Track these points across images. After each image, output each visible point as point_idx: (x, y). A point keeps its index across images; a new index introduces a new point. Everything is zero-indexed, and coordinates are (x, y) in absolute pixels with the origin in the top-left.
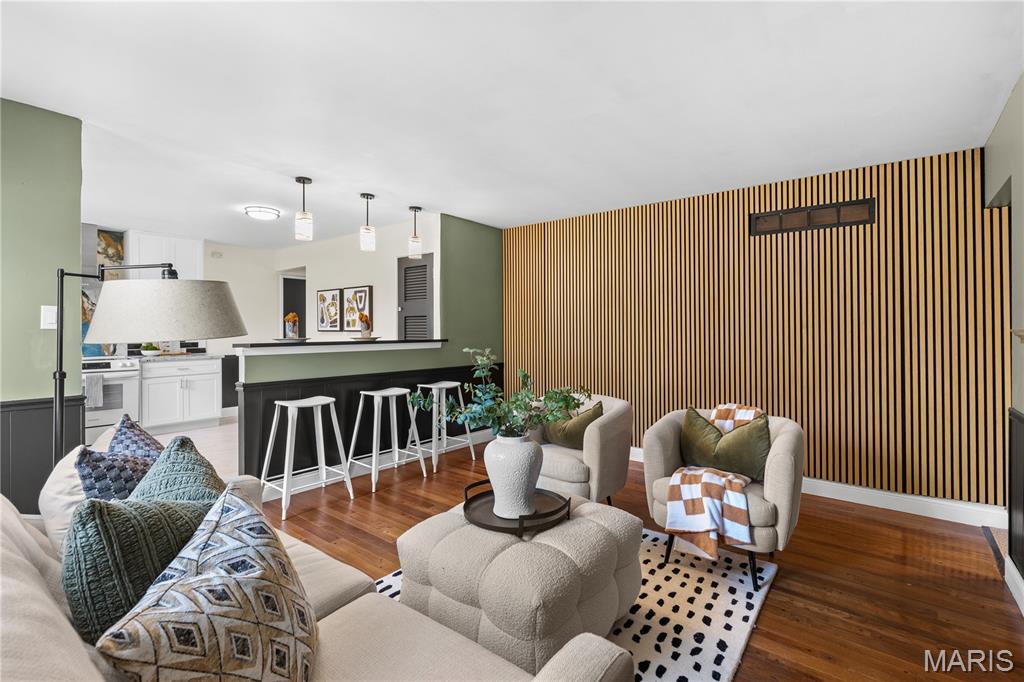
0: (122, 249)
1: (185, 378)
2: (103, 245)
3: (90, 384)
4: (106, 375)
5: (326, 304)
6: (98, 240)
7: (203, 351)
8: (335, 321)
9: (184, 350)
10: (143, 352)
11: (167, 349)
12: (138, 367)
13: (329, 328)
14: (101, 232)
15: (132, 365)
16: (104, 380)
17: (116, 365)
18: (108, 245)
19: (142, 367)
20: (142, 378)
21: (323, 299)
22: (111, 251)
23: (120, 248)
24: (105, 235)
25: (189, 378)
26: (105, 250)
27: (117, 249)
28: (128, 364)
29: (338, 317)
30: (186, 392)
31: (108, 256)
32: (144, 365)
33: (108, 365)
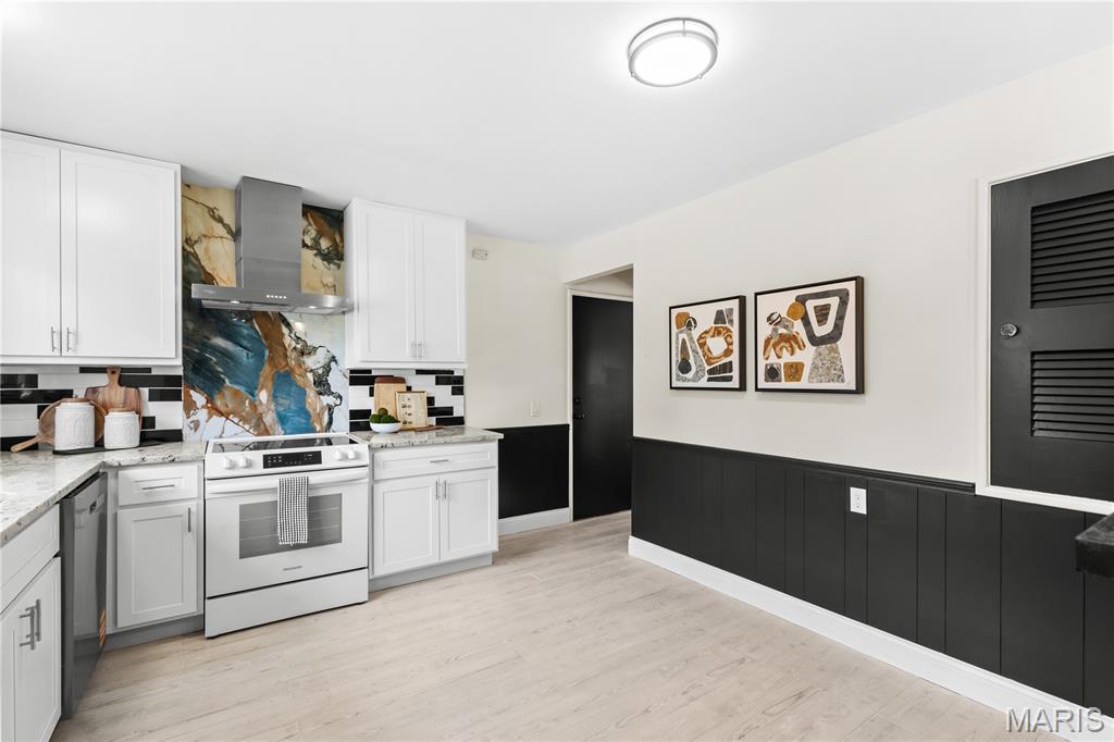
0: (342, 240)
1: (442, 478)
2: (313, 233)
3: (285, 498)
4: (314, 478)
5: (696, 333)
6: (306, 223)
7: (460, 421)
8: (728, 367)
9: (433, 420)
10: (373, 425)
11: (409, 420)
12: (367, 461)
13: (703, 383)
14: (310, 210)
15: (358, 456)
16: (310, 487)
17: (330, 455)
18: (320, 234)
19: (373, 458)
20: (374, 481)
21: (688, 323)
22: (325, 244)
23: (338, 240)
24: (317, 215)
25: (449, 478)
26: (316, 241)
27: (334, 241)
28: (351, 455)
29: (735, 358)
30: (444, 504)
31: (320, 253)
32: (377, 454)
33: (316, 458)
